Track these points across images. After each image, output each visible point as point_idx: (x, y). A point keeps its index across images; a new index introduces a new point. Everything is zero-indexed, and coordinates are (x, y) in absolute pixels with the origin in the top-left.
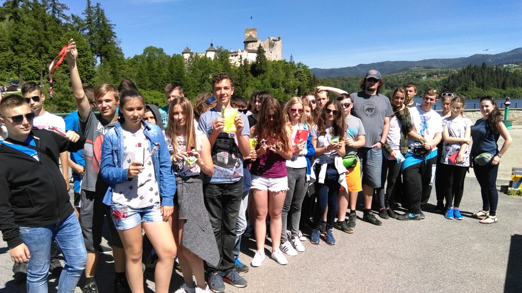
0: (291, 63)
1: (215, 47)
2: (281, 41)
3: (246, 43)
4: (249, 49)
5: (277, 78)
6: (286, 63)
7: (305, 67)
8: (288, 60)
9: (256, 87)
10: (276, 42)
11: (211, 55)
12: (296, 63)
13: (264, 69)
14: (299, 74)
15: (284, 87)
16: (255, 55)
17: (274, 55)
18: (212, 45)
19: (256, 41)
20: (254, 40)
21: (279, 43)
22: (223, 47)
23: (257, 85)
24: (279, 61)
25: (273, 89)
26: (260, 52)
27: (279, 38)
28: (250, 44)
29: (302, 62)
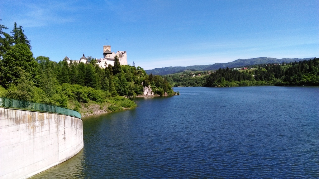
0: (133, 66)
1: (86, 57)
2: (126, 53)
3: (105, 54)
4: (107, 58)
5: (130, 76)
6: (130, 67)
7: (142, 69)
8: (131, 65)
9: (116, 81)
10: (123, 54)
11: (84, 61)
12: (136, 67)
13: (119, 70)
14: (140, 73)
15: (134, 81)
16: (113, 62)
17: (123, 62)
18: (84, 55)
19: (112, 53)
20: (110, 52)
21: (125, 55)
22: (92, 57)
23: (116, 80)
24: (125, 65)
25: (128, 82)
26: (116, 60)
27: (125, 52)
28: (108, 55)
29: (140, 66)
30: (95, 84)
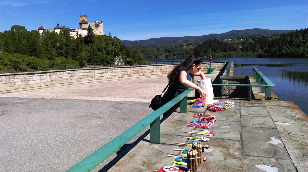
0: (109, 37)
1: (60, 26)
2: (102, 23)
3: (81, 24)
4: (83, 28)
5: (101, 46)
6: (107, 37)
7: (118, 39)
8: (108, 35)
10: (99, 24)
11: (58, 31)
12: (112, 37)
13: (93, 40)
14: (115, 43)
15: (106, 51)
16: (87, 31)
17: (99, 32)
18: (58, 25)
19: (87, 23)
20: (85, 22)
21: (101, 25)
23: (89, 50)
24: (102, 35)
25: (99, 52)
26: (90, 29)
28: (83, 25)
29: (116, 37)
30: (41, 53)
